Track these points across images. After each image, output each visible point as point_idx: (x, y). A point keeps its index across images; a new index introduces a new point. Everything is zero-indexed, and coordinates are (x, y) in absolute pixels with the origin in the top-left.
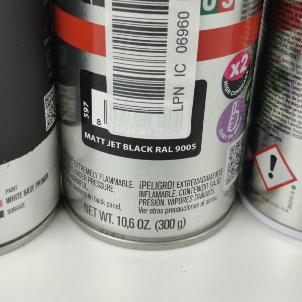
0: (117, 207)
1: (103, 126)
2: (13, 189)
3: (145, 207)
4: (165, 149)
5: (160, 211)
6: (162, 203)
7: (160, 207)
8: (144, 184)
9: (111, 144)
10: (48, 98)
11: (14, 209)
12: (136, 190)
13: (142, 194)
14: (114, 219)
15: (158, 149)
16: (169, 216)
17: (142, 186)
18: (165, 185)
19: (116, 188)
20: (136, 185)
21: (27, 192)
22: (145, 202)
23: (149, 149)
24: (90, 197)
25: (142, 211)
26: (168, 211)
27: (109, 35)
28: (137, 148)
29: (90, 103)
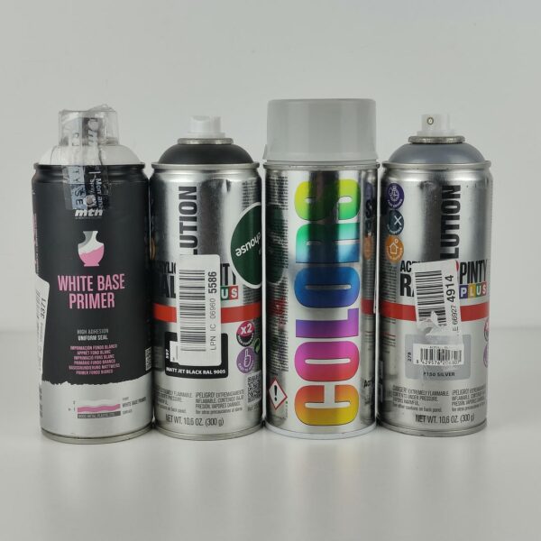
0: (183, 411)
1: (176, 361)
2: (127, 399)
3: (199, 409)
4: (208, 372)
5: (208, 412)
6: (208, 406)
7: (208, 409)
8: (198, 394)
9: (180, 371)
10: (147, 351)
11: (126, 412)
12: (194, 398)
13: (197, 401)
14: (182, 420)
15: (204, 372)
16: (213, 416)
17: (197, 396)
18: (209, 395)
19: (184, 399)
20: (194, 395)
21: (134, 403)
22: (199, 406)
23: (200, 372)
24: (173, 410)
25: (198, 412)
26: (212, 412)
27: (178, 311)
28: (193, 372)
29: (169, 349)
